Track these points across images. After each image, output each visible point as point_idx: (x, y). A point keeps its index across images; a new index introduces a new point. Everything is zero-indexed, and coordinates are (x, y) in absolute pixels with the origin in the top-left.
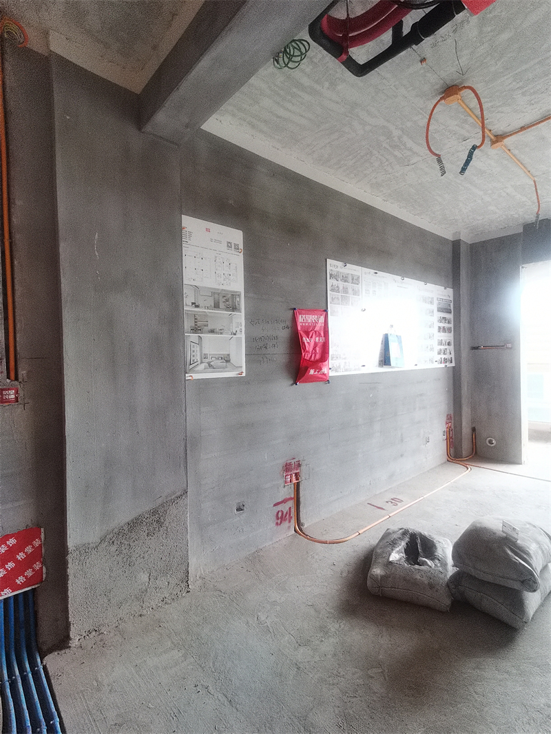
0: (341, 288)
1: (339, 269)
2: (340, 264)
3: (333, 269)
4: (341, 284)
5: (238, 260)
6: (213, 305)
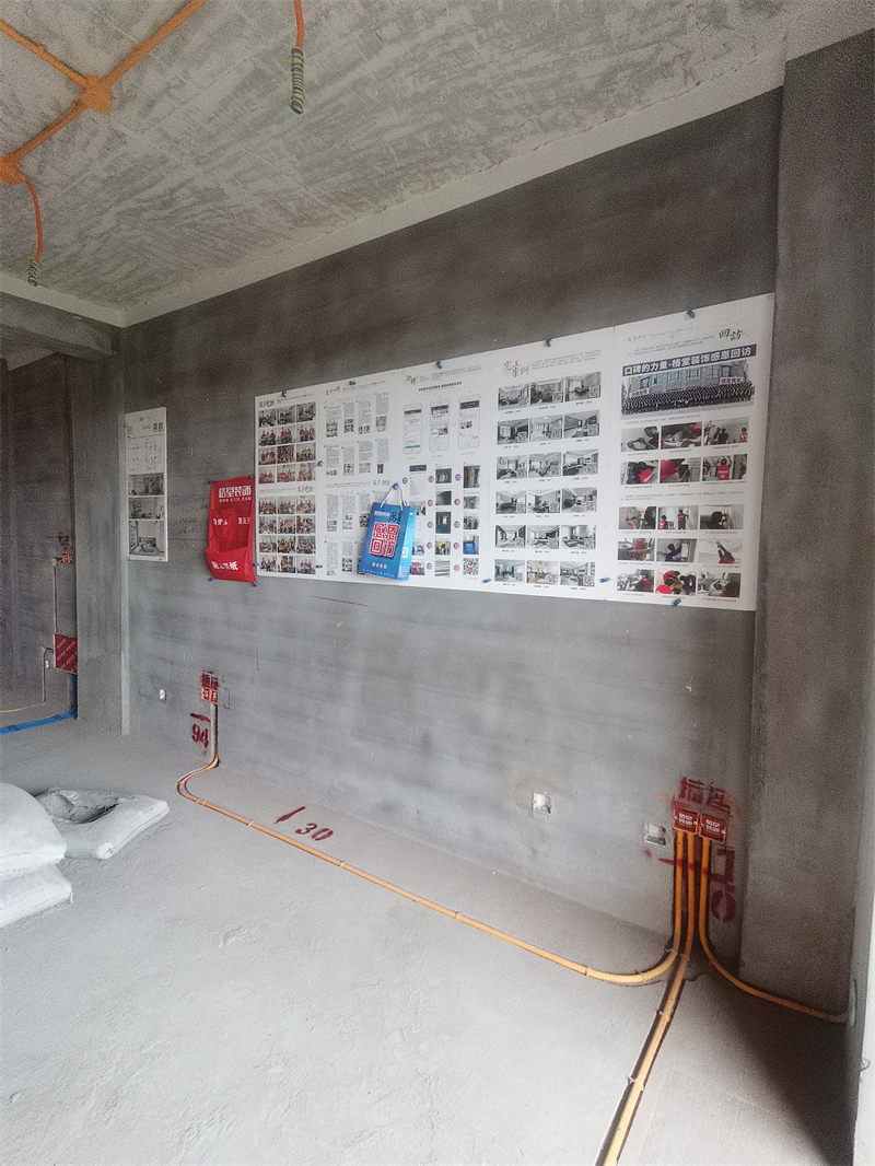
0: (278, 435)
1: (276, 406)
2: (276, 396)
3: (266, 408)
4: (277, 429)
5: (162, 439)
6: (144, 490)
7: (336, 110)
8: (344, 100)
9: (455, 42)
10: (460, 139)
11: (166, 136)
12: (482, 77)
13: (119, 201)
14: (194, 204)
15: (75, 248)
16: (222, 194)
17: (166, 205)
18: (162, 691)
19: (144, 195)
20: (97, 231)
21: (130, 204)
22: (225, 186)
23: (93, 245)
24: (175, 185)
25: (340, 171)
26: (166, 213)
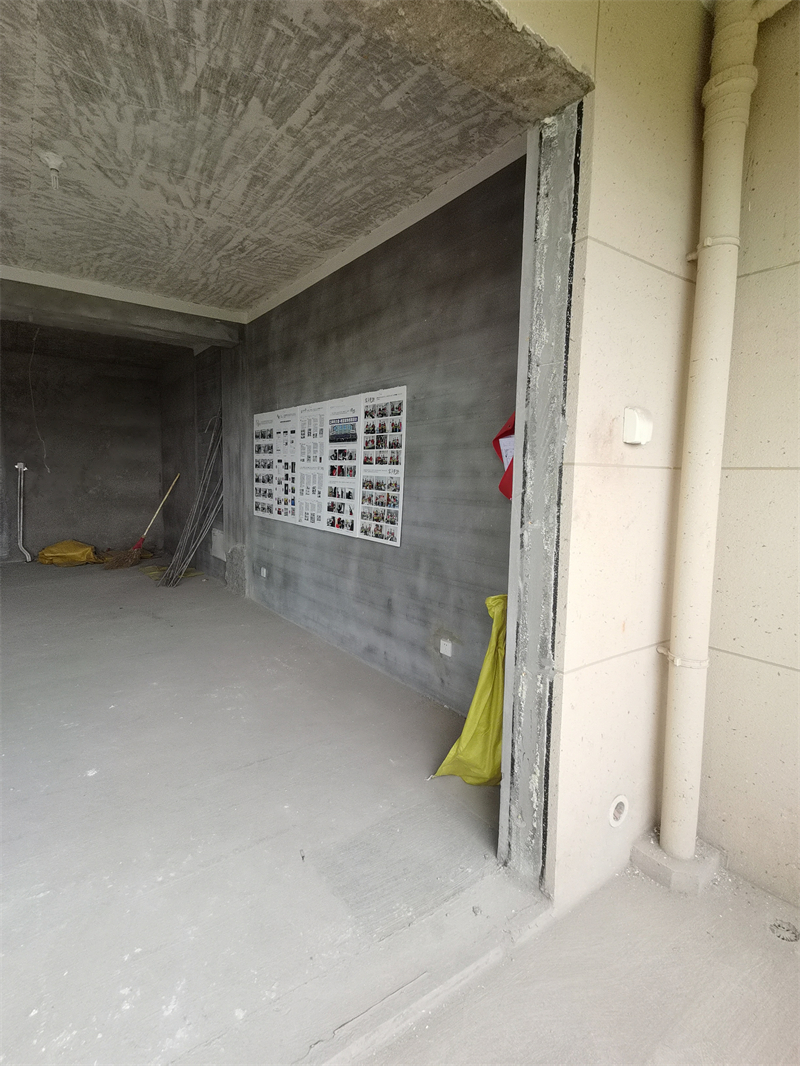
7: (308, 186)
8: (310, 181)
9: (354, 141)
10: (391, 186)
11: (224, 216)
12: (382, 153)
13: (216, 253)
14: (257, 248)
15: (203, 280)
16: (268, 241)
17: (242, 250)
19: (227, 247)
20: (212, 270)
21: (222, 253)
22: (269, 236)
23: (213, 279)
24: (241, 239)
25: (329, 217)
26: (244, 255)
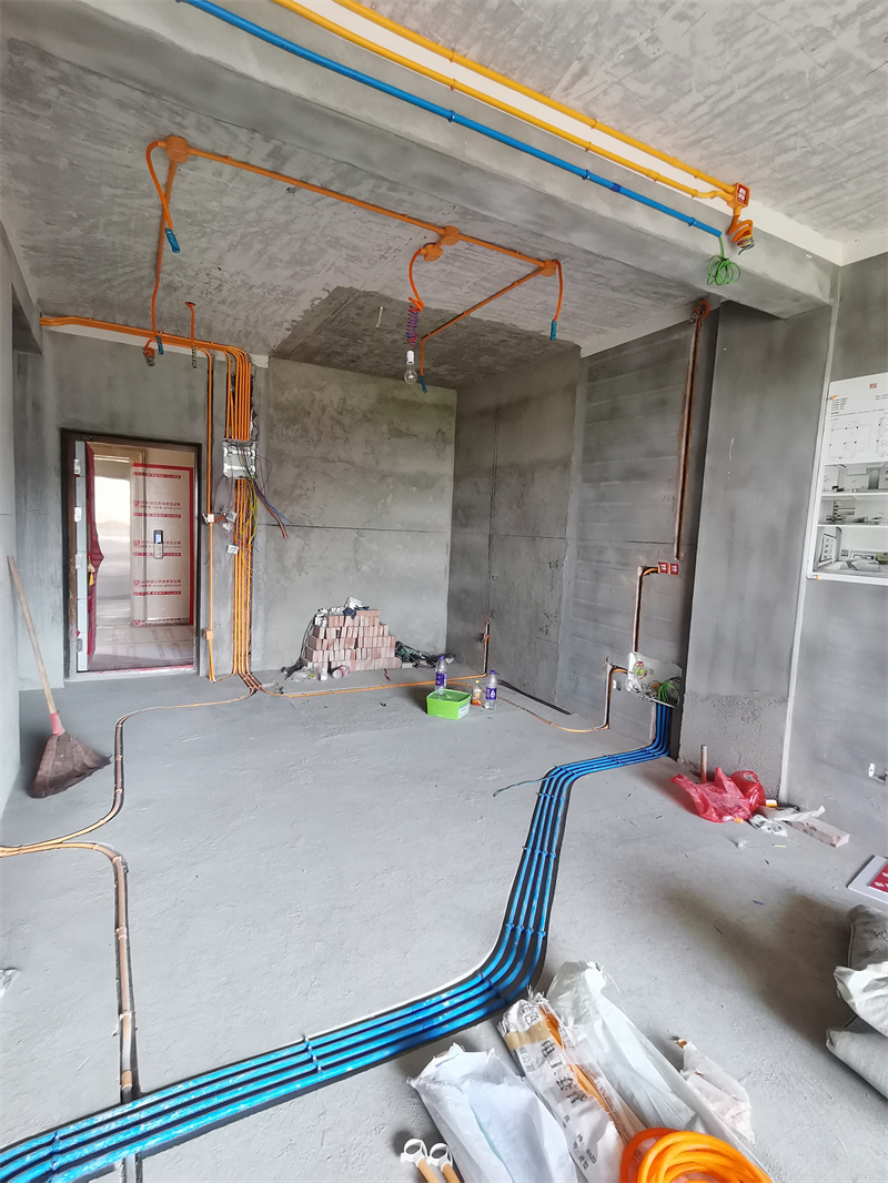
6: (867, 485)
18: (872, 766)
